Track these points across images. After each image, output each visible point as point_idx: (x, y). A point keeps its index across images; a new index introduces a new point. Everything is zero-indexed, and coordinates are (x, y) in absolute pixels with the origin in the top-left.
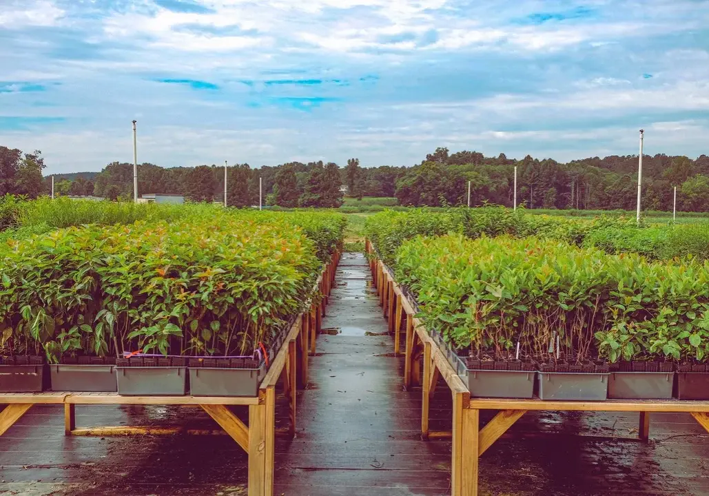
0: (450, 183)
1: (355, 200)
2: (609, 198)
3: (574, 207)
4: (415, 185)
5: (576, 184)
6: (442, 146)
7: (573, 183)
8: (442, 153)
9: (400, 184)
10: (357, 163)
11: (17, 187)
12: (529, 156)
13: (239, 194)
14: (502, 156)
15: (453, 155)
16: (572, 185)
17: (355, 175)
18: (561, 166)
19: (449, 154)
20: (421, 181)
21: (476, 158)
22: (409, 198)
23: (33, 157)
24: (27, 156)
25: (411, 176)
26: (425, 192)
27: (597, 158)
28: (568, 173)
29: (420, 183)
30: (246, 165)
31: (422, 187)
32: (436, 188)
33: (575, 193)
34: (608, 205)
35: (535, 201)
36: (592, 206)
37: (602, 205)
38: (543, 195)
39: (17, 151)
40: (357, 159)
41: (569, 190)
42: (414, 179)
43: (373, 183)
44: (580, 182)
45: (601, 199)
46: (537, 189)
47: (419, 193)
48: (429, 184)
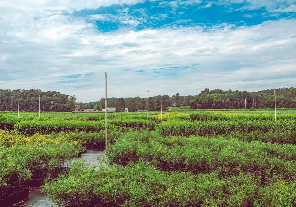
0: (207, 100)
1: (178, 108)
2: (267, 104)
3: (255, 108)
4: (195, 102)
5: (255, 99)
6: (207, 88)
7: (254, 99)
8: (207, 90)
9: (191, 101)
10: (179, 95)
11: (66, 107)
12: (237, 90)
13: (133, 107)
14: (230, 90)
15: (211, 91)
16: (253, 100)
17: (178, 99)
18: (249, 93)
19: (210, 91)
20: (197, 100)
21: (220, 91)
22: (194, 106)
23: (73, 97)
24: (71, 97)
25: (195, 99)
26: (199, 104)
27: (268, 90)
28: (252, 95)
29: (196, 101)
30: (139, 97)
31: (198, 102)
32: (202, 102)
33: (255, 102)
34: (267, 107)
35: (240, 106)
36: (262, 107)
37: (265, 107)
38: (242, 104)
39: (68, 95)
40: (179, 94)
41: (252, 101)
42: (195, 100)
43: (184, 101)
44: (256, 99)
45: (264, 105)
46: (240, 102)
47: (197, 104)
48: (200, 101)
